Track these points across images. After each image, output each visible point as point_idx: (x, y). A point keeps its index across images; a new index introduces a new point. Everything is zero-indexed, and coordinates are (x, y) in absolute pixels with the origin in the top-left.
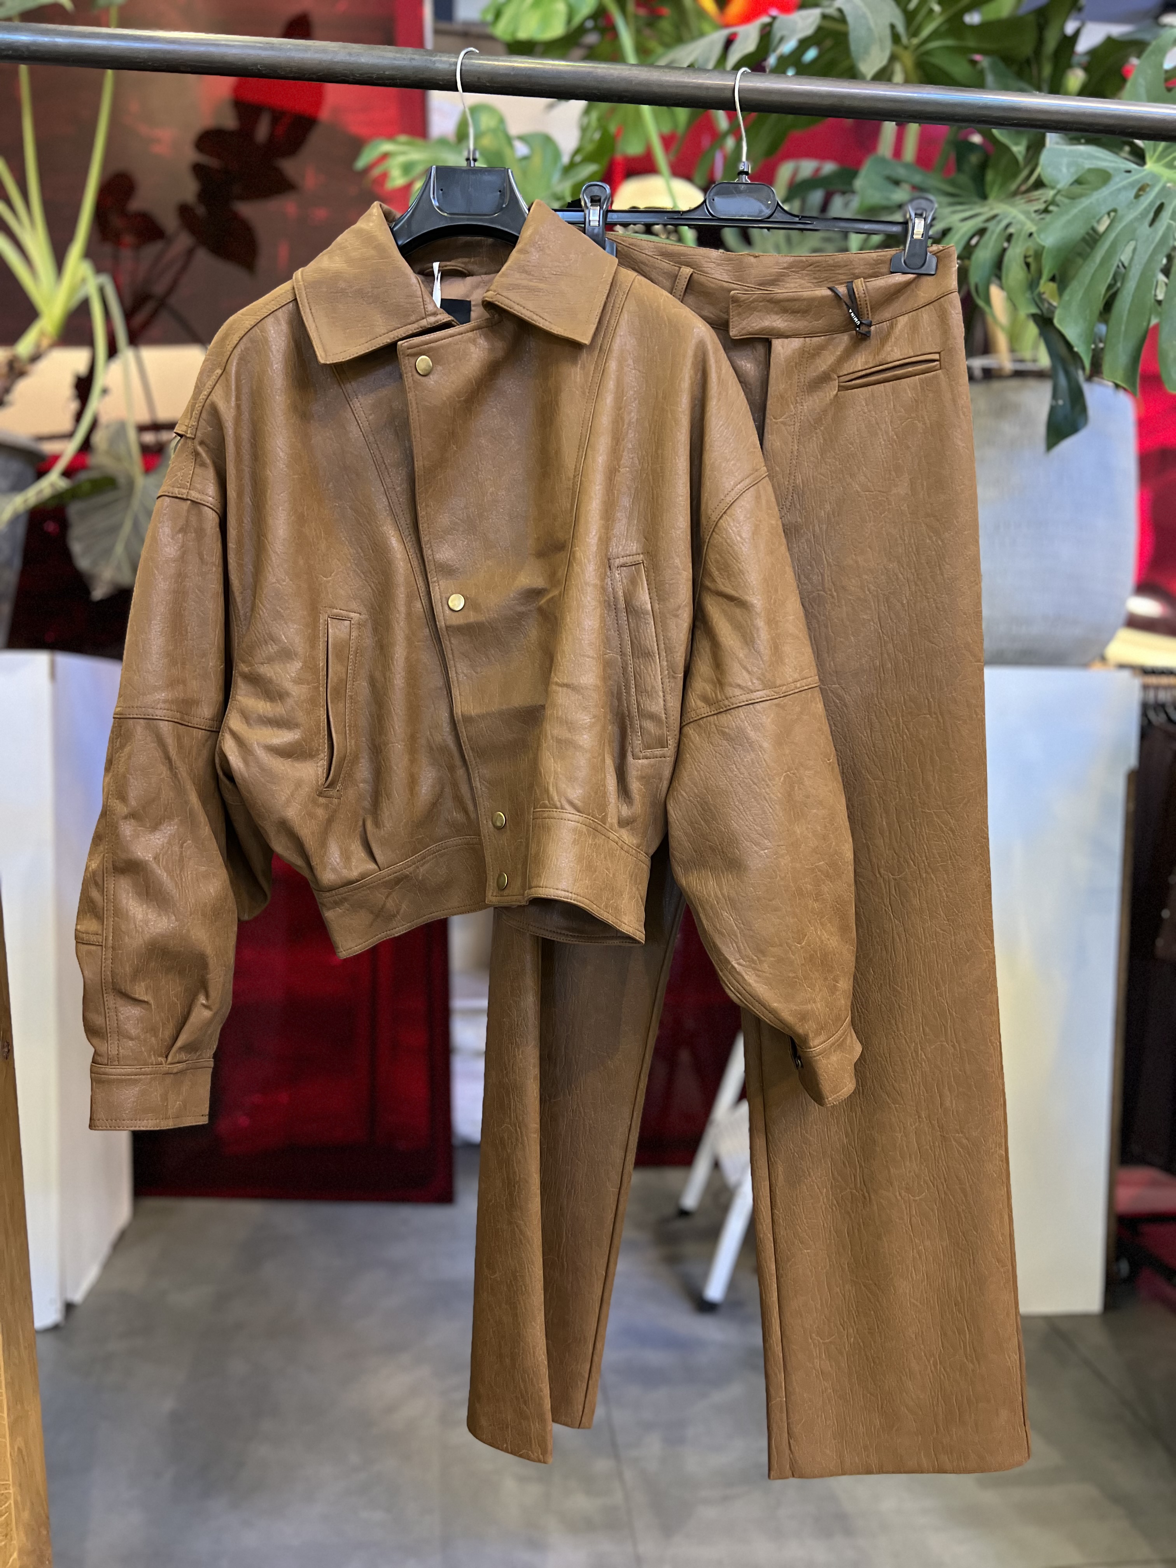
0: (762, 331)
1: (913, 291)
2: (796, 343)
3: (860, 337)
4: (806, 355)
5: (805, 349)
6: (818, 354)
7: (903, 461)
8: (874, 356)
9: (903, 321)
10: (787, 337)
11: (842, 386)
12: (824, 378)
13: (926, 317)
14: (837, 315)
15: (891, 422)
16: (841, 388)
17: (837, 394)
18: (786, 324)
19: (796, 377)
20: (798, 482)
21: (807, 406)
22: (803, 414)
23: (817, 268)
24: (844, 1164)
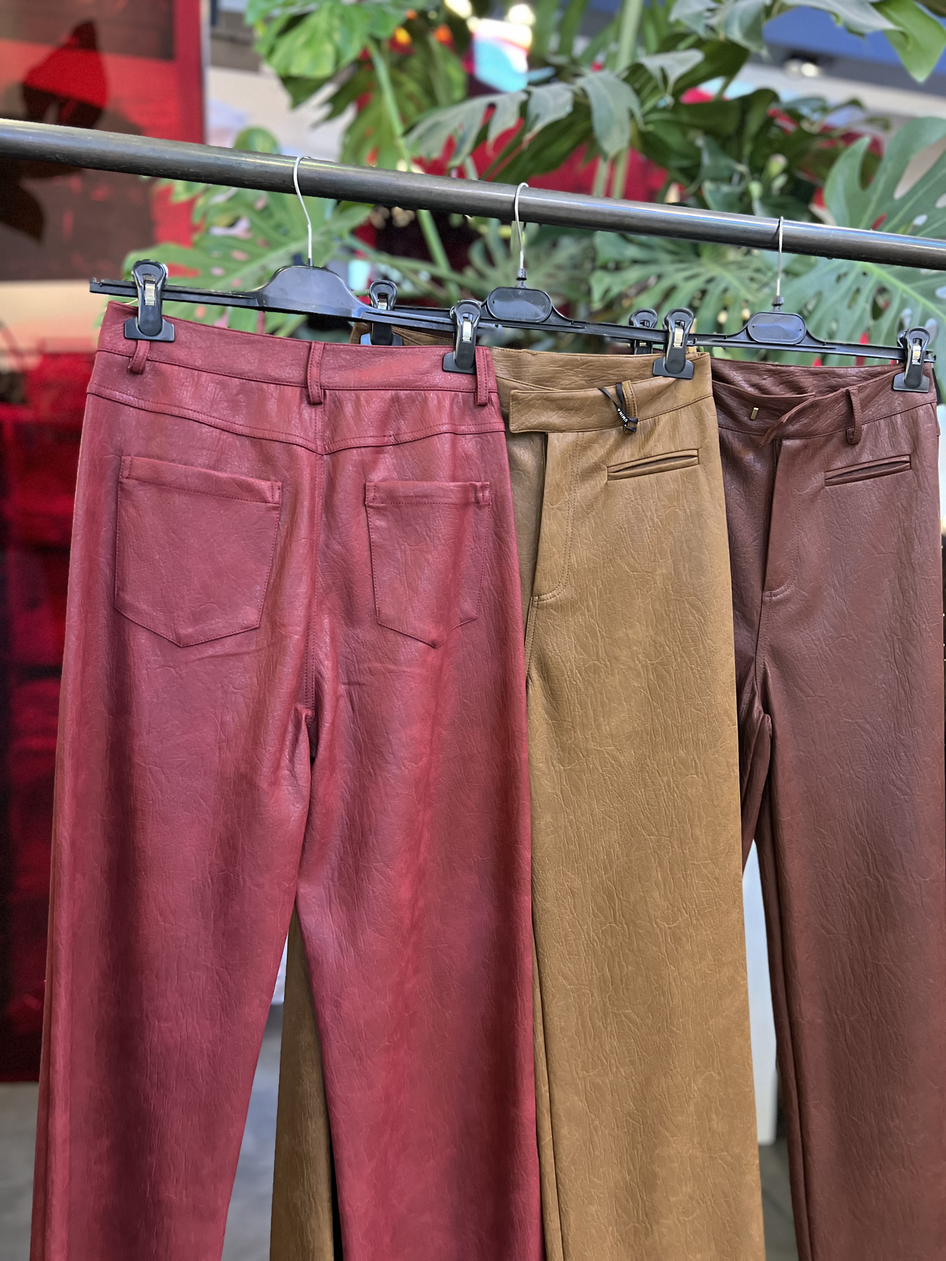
0: (540, 426)
1: (672, 392)
2: (570, 437)
3: (627, 432)
4: (579, 448)
5: (578, 442)
6: (590, 446)
7: (666, 545)
8: (639, 449)
9: (664, 419)
10: (562, 431)
11: (611, 476)
12: (595, 469)
13: (685, 417)
14: (608, 413)
15: (656, 510)
16: (610, 478)
17: (607, 483)
18: (561, 419)
19: (570, 467)
20: (572, 562)
21: (580, 493)
22: (576, 500)
23: (590, 368)
24: (627, 1200)
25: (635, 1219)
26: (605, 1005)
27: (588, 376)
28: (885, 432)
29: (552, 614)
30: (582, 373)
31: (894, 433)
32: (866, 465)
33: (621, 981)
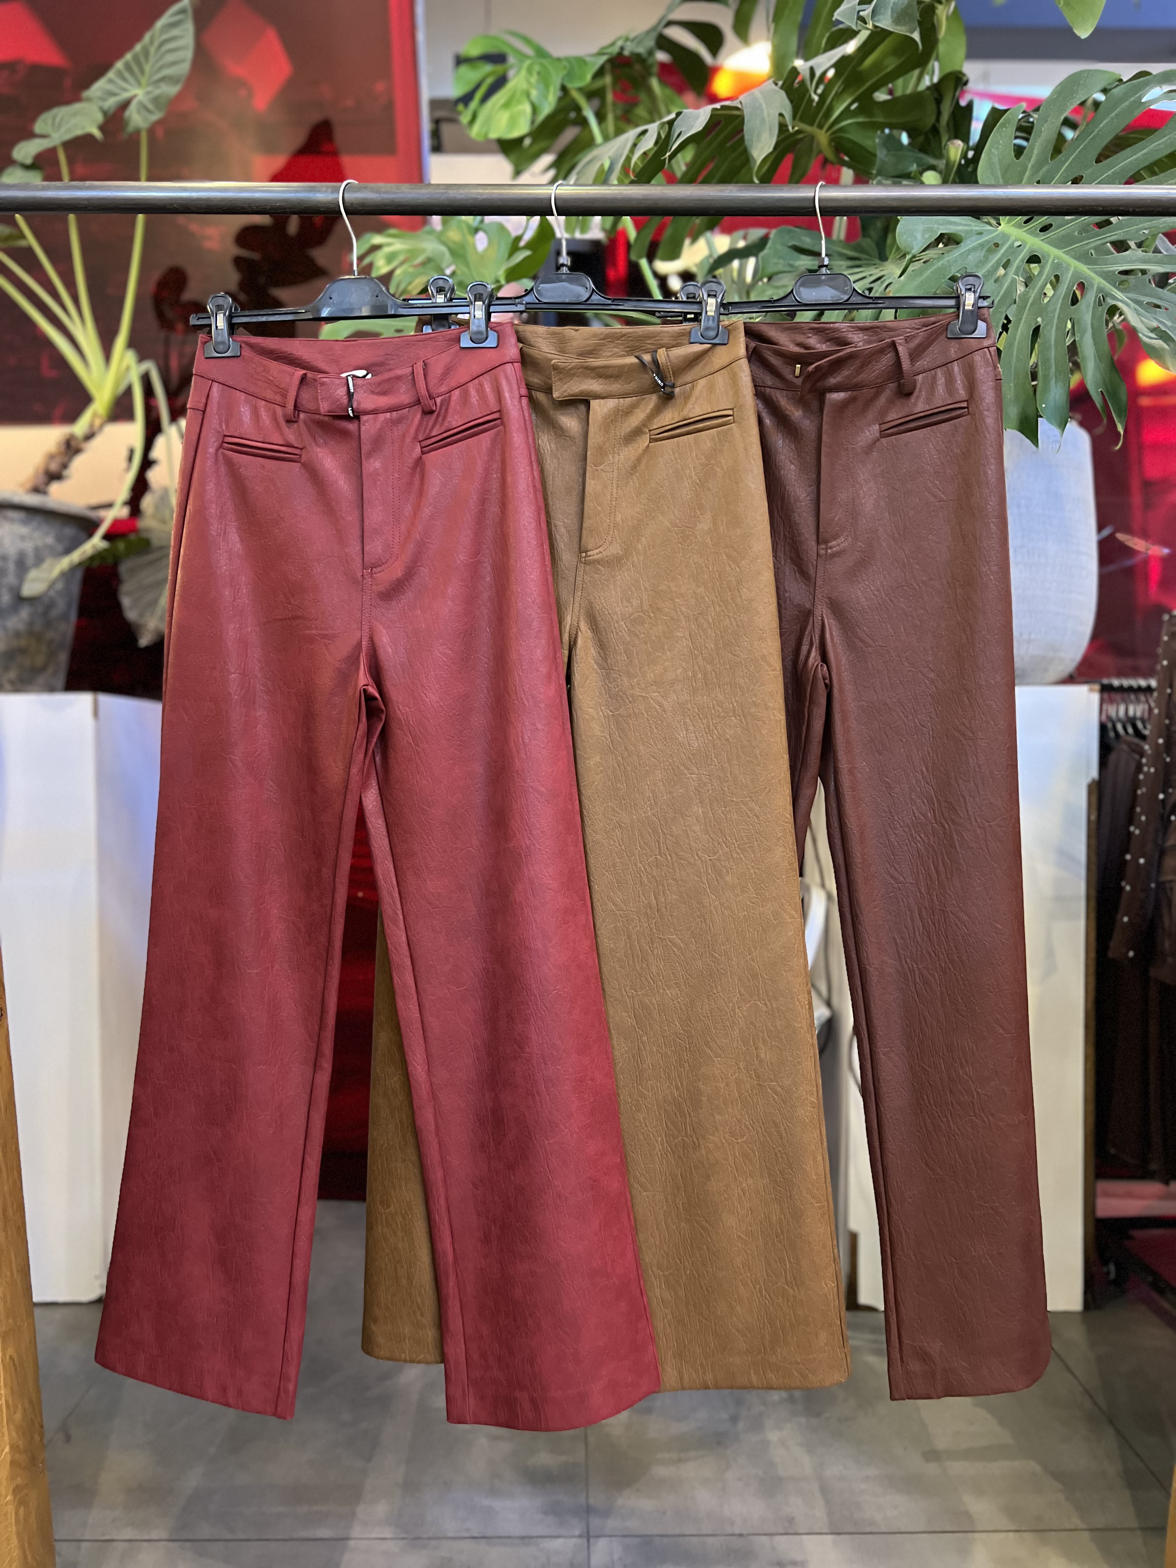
0: (582, 393)
1: (708, 358)
2: (611, 403)
3: (666, 396)
4: (621, 413)
5: (619, 408)
6: (631, 412)
7: (705, 501)
8: (679, 411)
9: (702, 383)
10: (603, 398)
11: (653, 438)
12: (637, 432)
13: (720, 379)
14: (645, 379)
15: (694, 467)
16: (652, 440)
17: (648, 445)
18: (602, 387)
19: (613, 431)
20: (617, 520)
21: (624, 456)
22: (620, 462)
23: (630, 339)
24: (676, 1114)
25: (683, 1134)
26: (651, 930)
27: (628, 347)
28: (941, 380)
29: (599, 569)
30: (622, 344)
31: (950, 380)
32: (922, 414)
33: (666, 908)
